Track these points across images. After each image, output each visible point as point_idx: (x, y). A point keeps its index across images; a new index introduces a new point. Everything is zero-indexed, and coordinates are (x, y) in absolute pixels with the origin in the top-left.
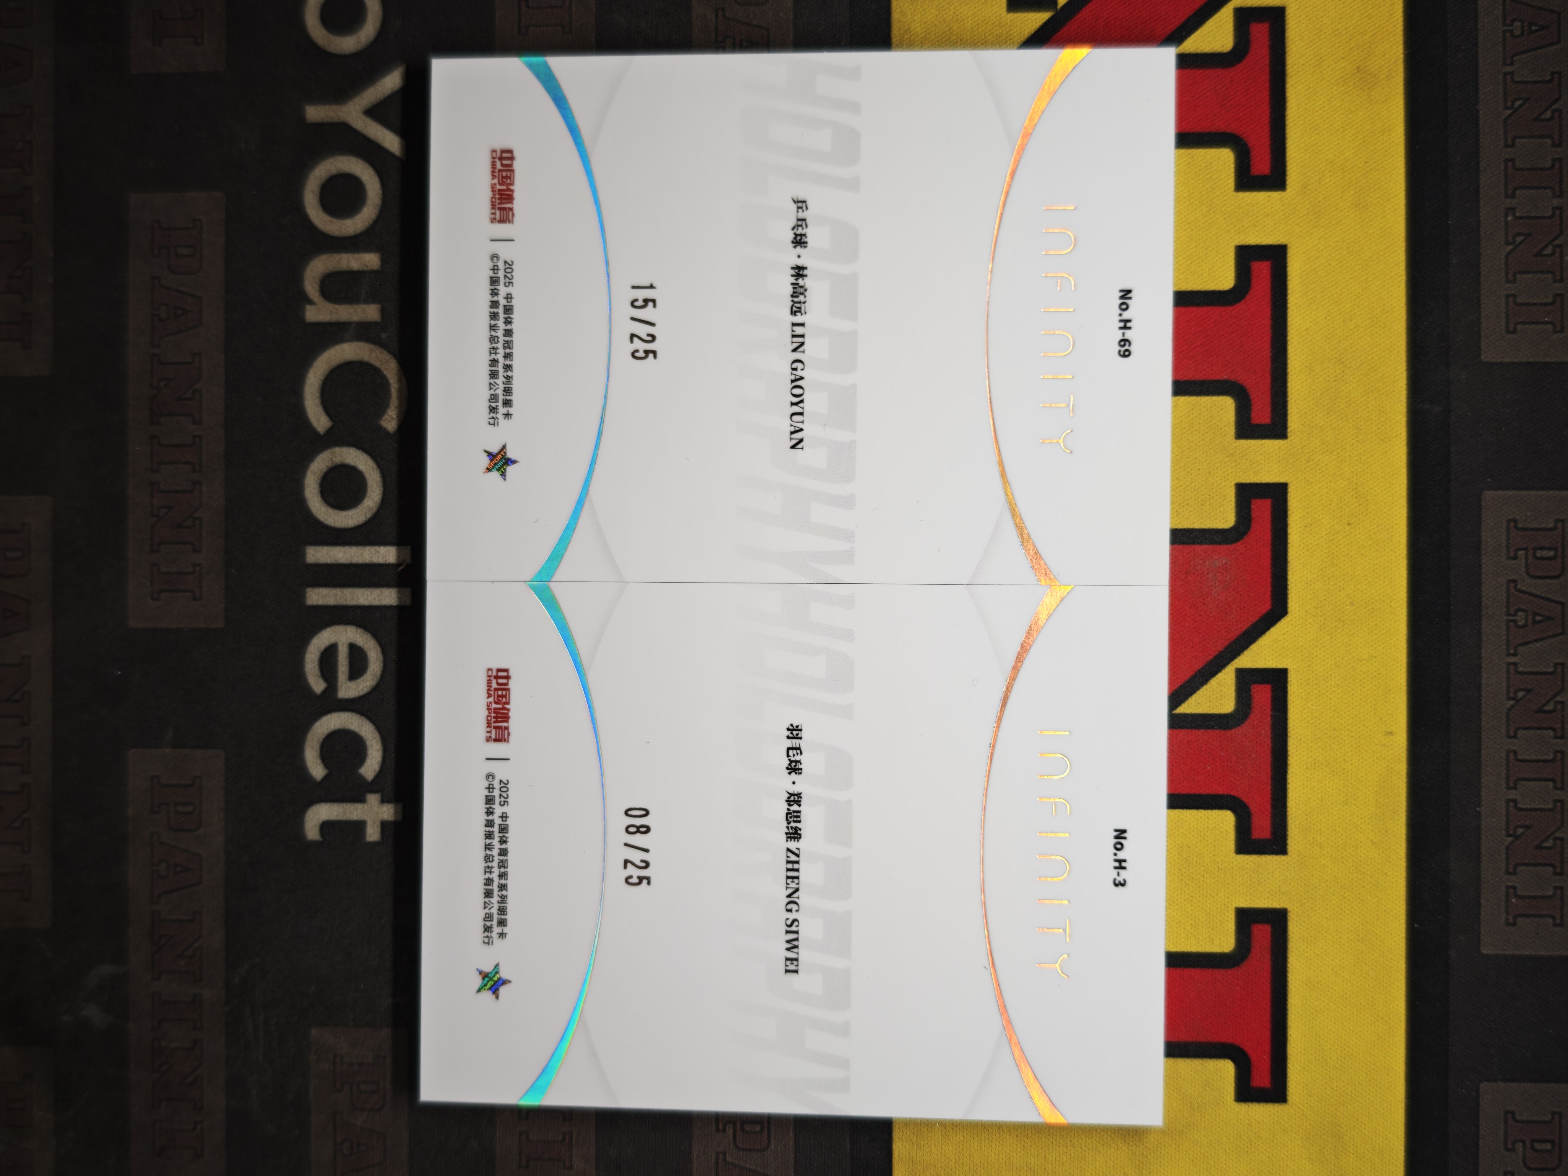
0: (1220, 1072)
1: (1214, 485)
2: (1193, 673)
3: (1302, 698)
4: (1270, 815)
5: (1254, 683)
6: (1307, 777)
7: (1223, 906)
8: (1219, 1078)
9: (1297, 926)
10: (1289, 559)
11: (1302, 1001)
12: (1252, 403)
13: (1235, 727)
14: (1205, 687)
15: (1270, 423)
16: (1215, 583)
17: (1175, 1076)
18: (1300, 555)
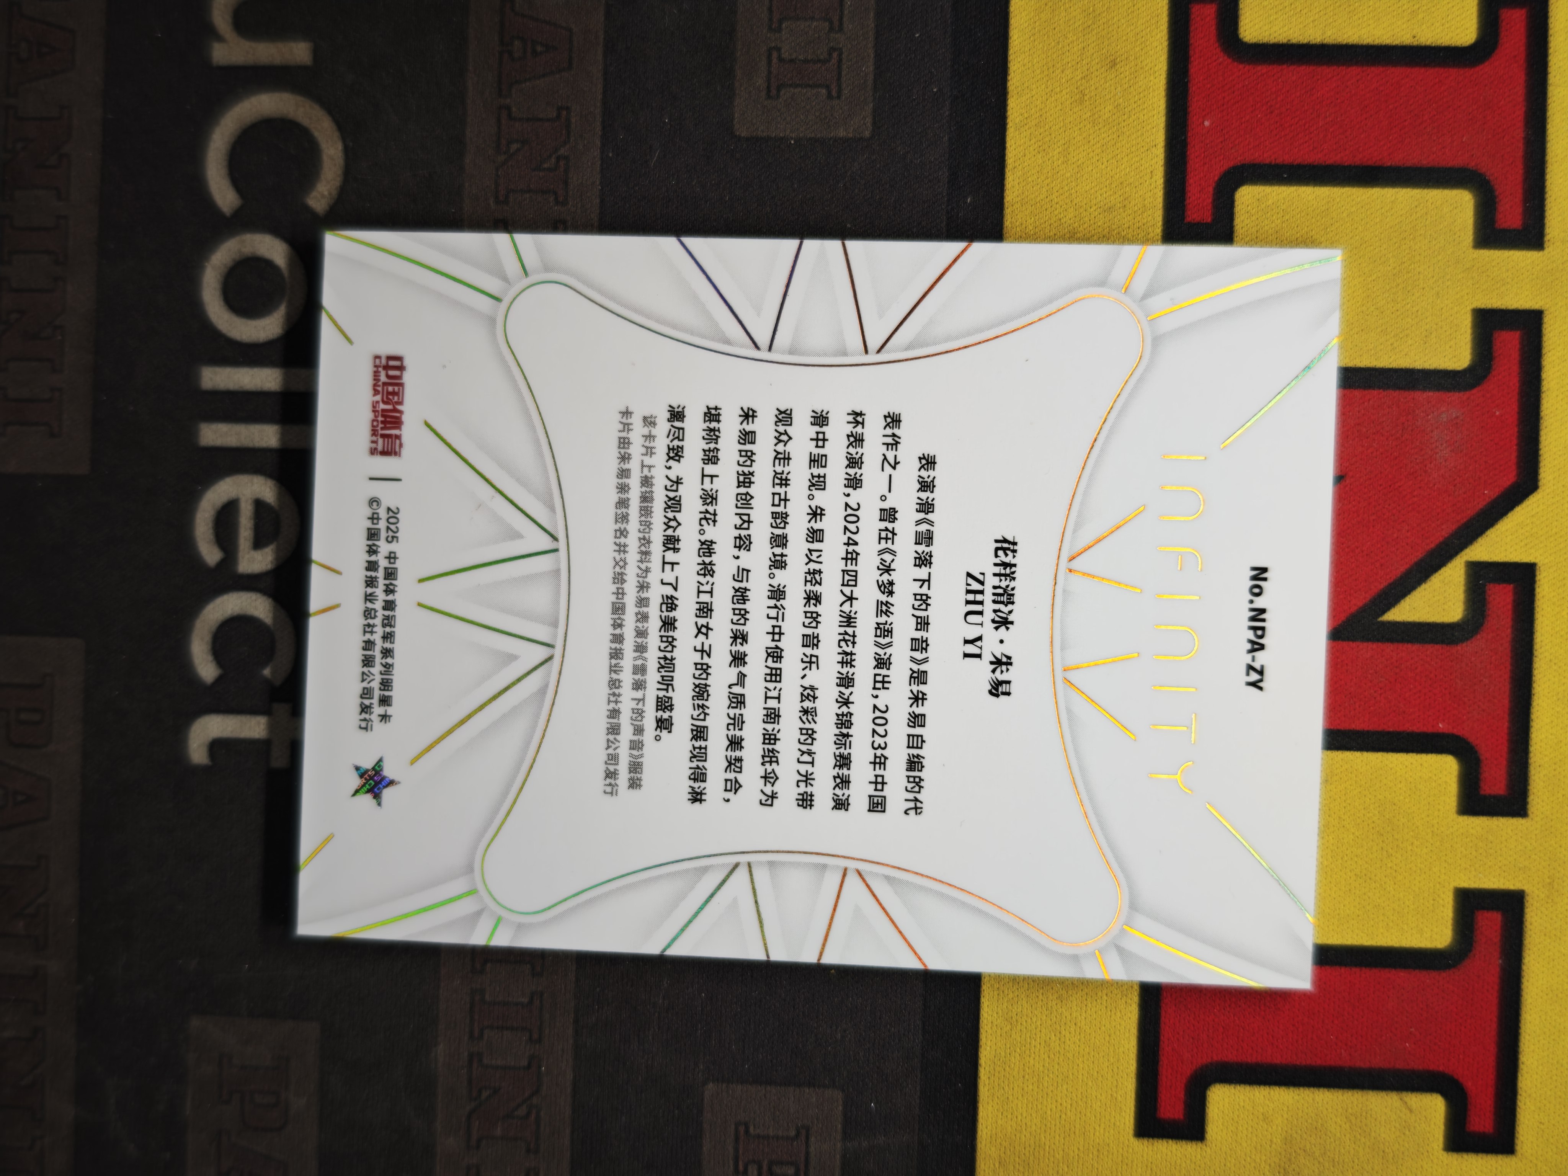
0: (1425, 1111)
1: (1443, 310)
2: (1408, 566)
3: (1554, 604)
4: (1505, 762)
5: (1489, 582)
6: (1558, 712)
7: (1438, 885)
8: (1424, 1119)
9: (1536, 915)
10: (1542, 414)
11: (1540, 1017)
12: (1497, 200)
13: (1462, 641)
14: (1423, 586)
15: (1521, 228)
16: (1442, 445)
17: (1364, 1114)
18: (1557, 409)
